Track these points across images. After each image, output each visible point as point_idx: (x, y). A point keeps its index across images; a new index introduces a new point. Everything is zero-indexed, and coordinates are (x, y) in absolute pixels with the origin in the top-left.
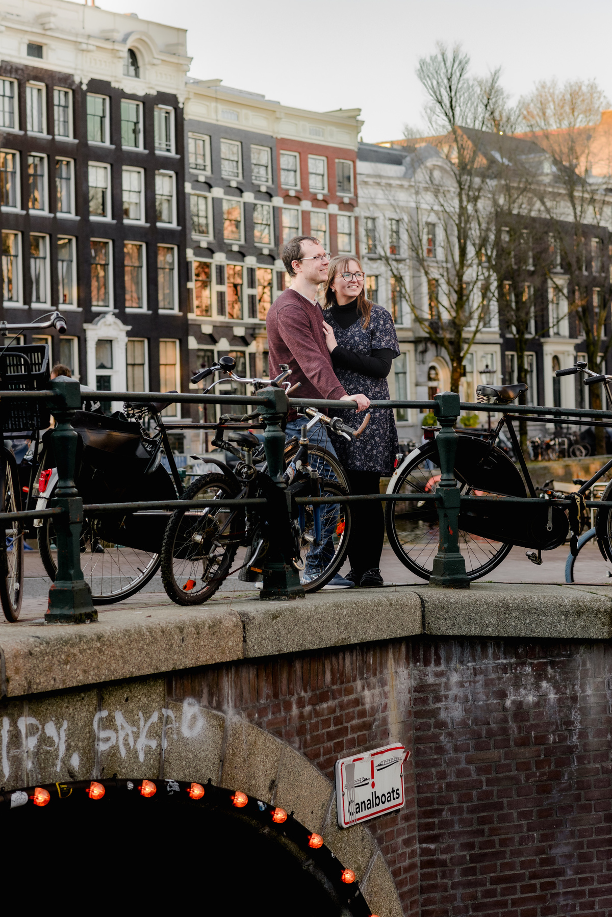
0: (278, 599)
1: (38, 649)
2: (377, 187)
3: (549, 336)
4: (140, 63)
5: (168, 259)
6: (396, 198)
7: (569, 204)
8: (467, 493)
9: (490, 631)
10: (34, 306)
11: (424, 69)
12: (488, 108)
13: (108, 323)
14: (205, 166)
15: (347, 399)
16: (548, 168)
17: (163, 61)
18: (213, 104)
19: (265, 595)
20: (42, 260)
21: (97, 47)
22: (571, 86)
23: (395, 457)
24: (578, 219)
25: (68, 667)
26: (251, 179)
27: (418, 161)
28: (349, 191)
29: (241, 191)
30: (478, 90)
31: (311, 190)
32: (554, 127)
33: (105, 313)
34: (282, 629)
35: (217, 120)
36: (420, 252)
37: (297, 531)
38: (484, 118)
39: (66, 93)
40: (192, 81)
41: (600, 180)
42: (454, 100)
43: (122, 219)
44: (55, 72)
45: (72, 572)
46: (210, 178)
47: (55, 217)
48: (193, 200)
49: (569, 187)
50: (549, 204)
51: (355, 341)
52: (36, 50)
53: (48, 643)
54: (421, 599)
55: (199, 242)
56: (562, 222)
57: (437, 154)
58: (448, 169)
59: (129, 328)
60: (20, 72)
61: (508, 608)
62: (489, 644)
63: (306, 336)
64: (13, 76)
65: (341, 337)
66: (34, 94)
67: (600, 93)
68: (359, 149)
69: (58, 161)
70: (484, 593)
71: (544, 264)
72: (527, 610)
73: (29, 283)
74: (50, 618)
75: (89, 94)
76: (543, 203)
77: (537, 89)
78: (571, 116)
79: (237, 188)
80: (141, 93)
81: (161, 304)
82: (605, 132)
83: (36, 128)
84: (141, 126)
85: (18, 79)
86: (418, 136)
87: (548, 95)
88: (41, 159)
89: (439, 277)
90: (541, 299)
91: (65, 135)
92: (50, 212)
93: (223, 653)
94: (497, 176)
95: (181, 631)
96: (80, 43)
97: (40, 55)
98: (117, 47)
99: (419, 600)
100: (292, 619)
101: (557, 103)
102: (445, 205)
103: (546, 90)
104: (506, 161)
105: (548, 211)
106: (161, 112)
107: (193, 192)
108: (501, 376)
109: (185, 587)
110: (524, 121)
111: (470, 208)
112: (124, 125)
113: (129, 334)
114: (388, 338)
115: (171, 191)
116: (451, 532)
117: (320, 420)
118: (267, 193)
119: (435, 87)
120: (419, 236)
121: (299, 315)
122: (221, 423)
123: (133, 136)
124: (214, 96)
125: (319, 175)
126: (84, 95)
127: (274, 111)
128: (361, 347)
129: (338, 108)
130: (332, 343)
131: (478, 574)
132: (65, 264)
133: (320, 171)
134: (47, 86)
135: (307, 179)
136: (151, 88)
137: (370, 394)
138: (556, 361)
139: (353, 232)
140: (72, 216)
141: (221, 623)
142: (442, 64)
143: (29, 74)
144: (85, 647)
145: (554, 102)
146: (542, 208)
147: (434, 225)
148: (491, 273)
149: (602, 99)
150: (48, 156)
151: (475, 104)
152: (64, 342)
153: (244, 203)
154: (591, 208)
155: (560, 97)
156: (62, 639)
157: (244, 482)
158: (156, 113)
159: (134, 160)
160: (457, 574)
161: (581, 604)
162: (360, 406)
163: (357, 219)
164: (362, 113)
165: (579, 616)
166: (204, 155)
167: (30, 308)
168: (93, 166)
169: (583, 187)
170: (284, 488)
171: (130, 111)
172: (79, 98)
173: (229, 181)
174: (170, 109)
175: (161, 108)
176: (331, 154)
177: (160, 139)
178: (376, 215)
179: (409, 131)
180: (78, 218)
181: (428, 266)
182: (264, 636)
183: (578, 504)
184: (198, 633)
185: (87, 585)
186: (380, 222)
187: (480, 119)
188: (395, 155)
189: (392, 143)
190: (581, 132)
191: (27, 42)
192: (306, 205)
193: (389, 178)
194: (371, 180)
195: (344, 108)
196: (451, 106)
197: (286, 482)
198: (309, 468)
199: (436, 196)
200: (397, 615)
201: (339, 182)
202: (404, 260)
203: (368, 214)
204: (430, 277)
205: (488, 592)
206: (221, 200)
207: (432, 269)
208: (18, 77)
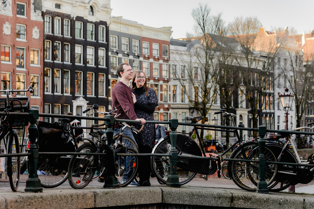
0: (110, 188)
1: (19, 200)
2: (176, 54)
3: (238, 108)
4: (94, 11)
5: (102, 78)
6: (183, 58)
7: (246, 61)
8: (181, 154)
9: (187, 203)
10: (55, 94)
11: (194, 13)
12: (217, 26)
13: (81, 100)
14: (116, 46)
15: (138, 120)
16: (239, 48)
17: (102, 10)
18: (119, 25)
19: (105, 187)
20: (58, 78)
21: (79, 5)
22: (248, 19)
23: (155, 141)
24: (249, 66)
25: (30, 207)
26: (132, 51)
27: (192, 45)
28: (167, 55)
29: (129, 55)
30: (213, 20)
31: (153, 55)
32: (241, 34)
33: (80, 97)
34: (109, 198)
35: (121, 31)
36: (191, 77)
37: (117, 165)
38: (215, 30)
39: (68, 21)
40: (112, 17)
41: (258, 53)
42: (205, 24)
43: (86, 64)
44: (65, 14)
45: (34, 175)
46: (118, 50)
47: (63, 63)
48: (111, 58)
49: (246, 55)
50: (239, 61)
51: (143, 100)
52: (58, 6)
53: (23, 198)
54: (162, 190)
55: (113, 73)
56: (243, 67)
57: (199, 43)
58: (203, 48)
59: (88, 102)
60: (52, 14)
61: (193, 195)
62: (186, 207)
63: (125, 97)
64: (50, 15)
65: (138, 99)
66: (57, 21)
67: (258, 22)
68: (171, 41)
69: (65, 45)
70: (185, 189)
71: (236, 82)
72: (200, 196)
73: (53, 86)
74: (26, 191)
75: (76, 21)
76: (237, 60)
77: (235, 20)
78: (248, 29)
79: (127, 54)
80: (94, 21)
81: (99, 94)
82: (260, 35)
83: (57, 33)
84: (94, 32)
85: (52, 16)
86: (191, 37)
87: (239, 22)
88: (59, 43)
89: (198, 86)
90: (236, 94)
91: (67, 35)
92: (62, 61)
93: (87, 205)
94: (220, 51)
95: (72, 196)
96: (73, 4)
97: (59, 8)
98: (86, 5)
99: (161, 191)
100: (113, 195)
101: (242, 25)
102: (201, 60)
103: (239, 20)
104: (223, 45)
105: (238, 63)
106: (101, 28)
107: (111, 55)
108: (221, 122)
109: (76, 183)
110: (230, 31)
111: (210, 61)
112: (88, 32)
113: (88, 104)
114: (154, 99)
115: (104, 55)
116: (174, 168)
117: (127, 127)
118: (137, 56)
119: (198, 19)
120: (191, 71)
121: (123, 90)
122: (92, 127)
123: (91, 35)
124: (120, 22)
125: (156, 50)
126: (74, 22)
127: (141, 28)
128: (145, 102)
129: (164, 27)
130: (135, 101)
131: (184, 183)
132: (66, 80)
133: (157, 49)
134: (62, 19)
135: (152, 52)
136: (98, 19)
137: (147, 119)
138: (241, 117)
139: (168, 70)
140: (69, 63)
141: (86, 195)
142: (201, 11)
143: (55, 15)
144: (36, 200)
145: (241, 24)
146: (236, 62)
147: (197, 68)
148: (217, 85)
149: (259, 24)
150: (61, 43)
151: (212, 25)
152: (65, 106)
153: (129, 59)
154: (254, 63)
155: (244, 23)
156: (28, 197)
157: (98, 147)
158: (99, 28)
159: (91, 44)
160: (176, 182)
161: (220, 194)
162: (142, 122)
163: (169, 65)
164: (172, 28)
165: (219, 199)
166: (116, 43)
167: (54, 95)
168: (77, 46)
169: (251, 55)
170: (113, 150)
171: (90, 27)
172: (72, 23)
173: (124, 52)
174: (104, 26)
175: (101, 26)
176: (160, 42)
177: (100, 37)
178: (176, 64)
179: (188, 35)
180: (71, 64)
181: (194, 82)
182: (102, 200)
183: (221, 159)
184: (78, 198)
185: (39, 179)
186: (178, 67)
187: (214, 30)
188: (183, 43)
189: (183, 39)
190: (251, 36)
191: (55, 3)
192: (151, 60)
193: (181, 51)
194: (175, 52)
195: (166, 27)
196: (204, 26)
197: (114, 148)
198: (123, 143)
199: (198, 58)
200: (152, 196)
201: (163, 52)
202: (186, 80)
203: (173, 64)
204: (195, 86)
205: (186, 189)
206: (121, 58)
207: (196, 83)
208: (52, 15)
